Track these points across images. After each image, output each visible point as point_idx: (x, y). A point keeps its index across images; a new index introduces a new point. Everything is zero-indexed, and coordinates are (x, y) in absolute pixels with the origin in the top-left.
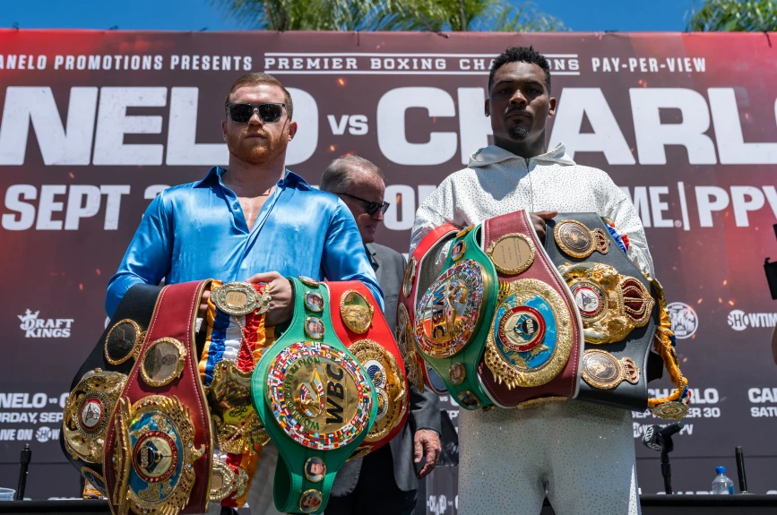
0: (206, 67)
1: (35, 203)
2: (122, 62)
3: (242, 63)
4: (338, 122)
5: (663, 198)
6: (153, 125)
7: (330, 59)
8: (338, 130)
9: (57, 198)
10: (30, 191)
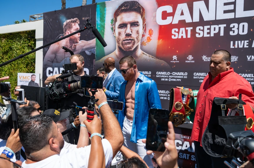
1: (203, 30)
6: (231, 7)
9: (208, 29)
10: (201, 28)
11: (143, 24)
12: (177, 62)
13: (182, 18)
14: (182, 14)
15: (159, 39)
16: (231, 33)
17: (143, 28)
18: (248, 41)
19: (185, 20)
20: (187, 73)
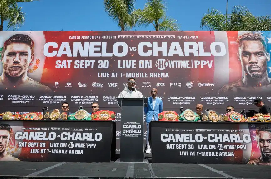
0: (108, 38)
1: (80, 63)
2: (93, 37)
3: (114, 37)
4: (131, 48)
5: (188, 63)
6: (99, 49)
7: (130, 36)
8: (131, 50)
9: (83, 63)
10: (78, 61)
11: (31, 55)
12: (59, 87)
13: (65, 53)
14: (65, 50)
15: (45, 67)
16: (99, 67)
17: (31, 57)
18: (109, 73)
19: (66, 55)
20: (66, 96)
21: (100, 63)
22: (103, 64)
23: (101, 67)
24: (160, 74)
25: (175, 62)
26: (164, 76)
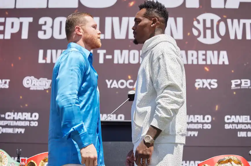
9: (1, 24)
21: (45, 23)
22: (52, 27)
23: (48, 36)
24: (205, 55)
25: (244, 25)
26: (215, 62)
